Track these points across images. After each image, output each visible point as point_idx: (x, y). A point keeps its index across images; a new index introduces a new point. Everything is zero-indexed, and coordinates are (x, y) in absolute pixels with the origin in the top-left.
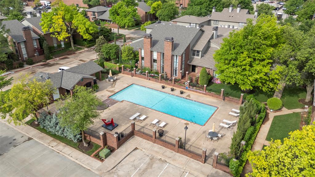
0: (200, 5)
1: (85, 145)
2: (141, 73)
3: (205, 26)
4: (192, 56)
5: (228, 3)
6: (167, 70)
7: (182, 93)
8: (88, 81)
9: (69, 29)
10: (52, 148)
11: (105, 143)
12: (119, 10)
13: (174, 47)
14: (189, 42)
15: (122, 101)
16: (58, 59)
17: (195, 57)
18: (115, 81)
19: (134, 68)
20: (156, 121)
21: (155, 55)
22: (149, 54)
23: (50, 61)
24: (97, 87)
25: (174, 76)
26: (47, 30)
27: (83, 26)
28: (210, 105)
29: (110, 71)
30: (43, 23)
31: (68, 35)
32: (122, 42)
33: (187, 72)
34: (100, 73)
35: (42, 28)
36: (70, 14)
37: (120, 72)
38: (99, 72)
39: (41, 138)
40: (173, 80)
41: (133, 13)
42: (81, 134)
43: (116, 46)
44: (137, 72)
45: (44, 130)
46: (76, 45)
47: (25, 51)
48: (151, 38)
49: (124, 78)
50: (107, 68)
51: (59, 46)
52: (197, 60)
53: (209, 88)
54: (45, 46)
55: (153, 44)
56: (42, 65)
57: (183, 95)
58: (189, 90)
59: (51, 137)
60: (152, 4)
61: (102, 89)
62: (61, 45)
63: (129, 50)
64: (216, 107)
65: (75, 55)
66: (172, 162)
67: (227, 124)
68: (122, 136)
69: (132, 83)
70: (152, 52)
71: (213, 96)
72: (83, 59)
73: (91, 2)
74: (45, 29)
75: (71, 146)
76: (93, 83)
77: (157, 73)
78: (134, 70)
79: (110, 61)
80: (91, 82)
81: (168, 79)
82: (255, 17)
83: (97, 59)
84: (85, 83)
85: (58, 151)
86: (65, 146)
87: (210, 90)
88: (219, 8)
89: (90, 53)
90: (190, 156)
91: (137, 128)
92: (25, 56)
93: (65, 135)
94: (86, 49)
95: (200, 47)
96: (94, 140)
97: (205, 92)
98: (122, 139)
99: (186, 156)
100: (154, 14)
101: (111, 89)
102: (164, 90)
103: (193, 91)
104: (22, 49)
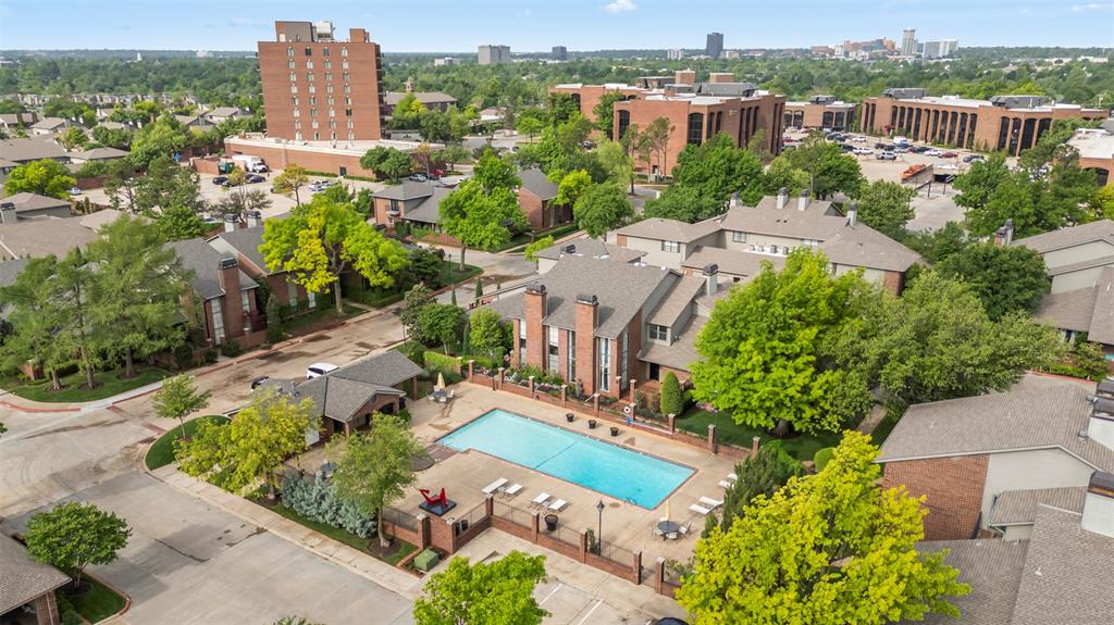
0: (700, 181)
1: (384, 543)
2: (518, 380)
3: (705, 248)
4: (649, 340)
5: (782, 179)
6: (584, 373)
7: (615, 433)
8: (387, 402)
9: (333, 260)
10: (312, 550)
11: (427, 542)
12: (467, 204)
13: (600, 318)
14: (638, 306)
15: (467, 452)
16: (300, 339)
17: (658, 341)
18: (449, 401)
19: (501, 369)
20: (544, 496)
21: (554, 337)
22: (539, 331)
23: (282, 347)
24: (407, 417)
25: (603, 389)
26: (279, 264)
27: (372, 253)
28: (680, 465)
29: (440, 375)
30: (270, 246)
31: (331, 279)
32: (472, 290)
33: (633, 381)
34: (415, 380)
35: (266, 259)
36: (338, 223)
37: (464, 377)
38: (412, 379)
39: (287, 530)
40: (596, 401)
41: (505, 206)
42: (375, 519)
43: (457, 310)
44: (506, 379)
45: (289, 513)
46: (345, 300)
47: (220, 320)
48: (544, 295)
49: (475, 394)
50: (432, 368)
51: (304, 303)
52: (660, 351)
53: (684, 422)
54: (270, 307)
55: (549, 307)
56: (261, 357)
57: (616, 440)
58: (634, 426)
59: (307, 526)
60: (562, 176)
61: (419, 423)
62: (308, 301)
63: (490, 320)
64: (693, 469)
65: (345, 329)
66: (570, 582)
67: (706, 505)
68: (465, 526)
69: (492, 408)
70: (545, 328)
71: (690, 443)
72: (367, 342)
73: (383, 164)
74: (274, 262)
75: (352, 546)
76: (397, 407)
77: (559, 381)
78: (500, 374)
79: (439, 346)
80: (392, 404)
81: (586, 397)
82: (848, 224)
83: (405, 340)
84: (380, 406)
85: (325, 556)
86: (340, 546)
87: (688, 428)
88: (753, 192)
89: (383, 323)
90: (611, 569)
91: (499, 511)
92: (220, 335)
93: (340, 521)
94: (375, 312)
95: (668, 316)
96: (403, 534)
97: (671, 433)
98: (463, 533)
99: (603, 569)
100: (566, 205)
101: (440, 423)
102: (571, 426)
103: (644, 429)
104: (215, 316)
